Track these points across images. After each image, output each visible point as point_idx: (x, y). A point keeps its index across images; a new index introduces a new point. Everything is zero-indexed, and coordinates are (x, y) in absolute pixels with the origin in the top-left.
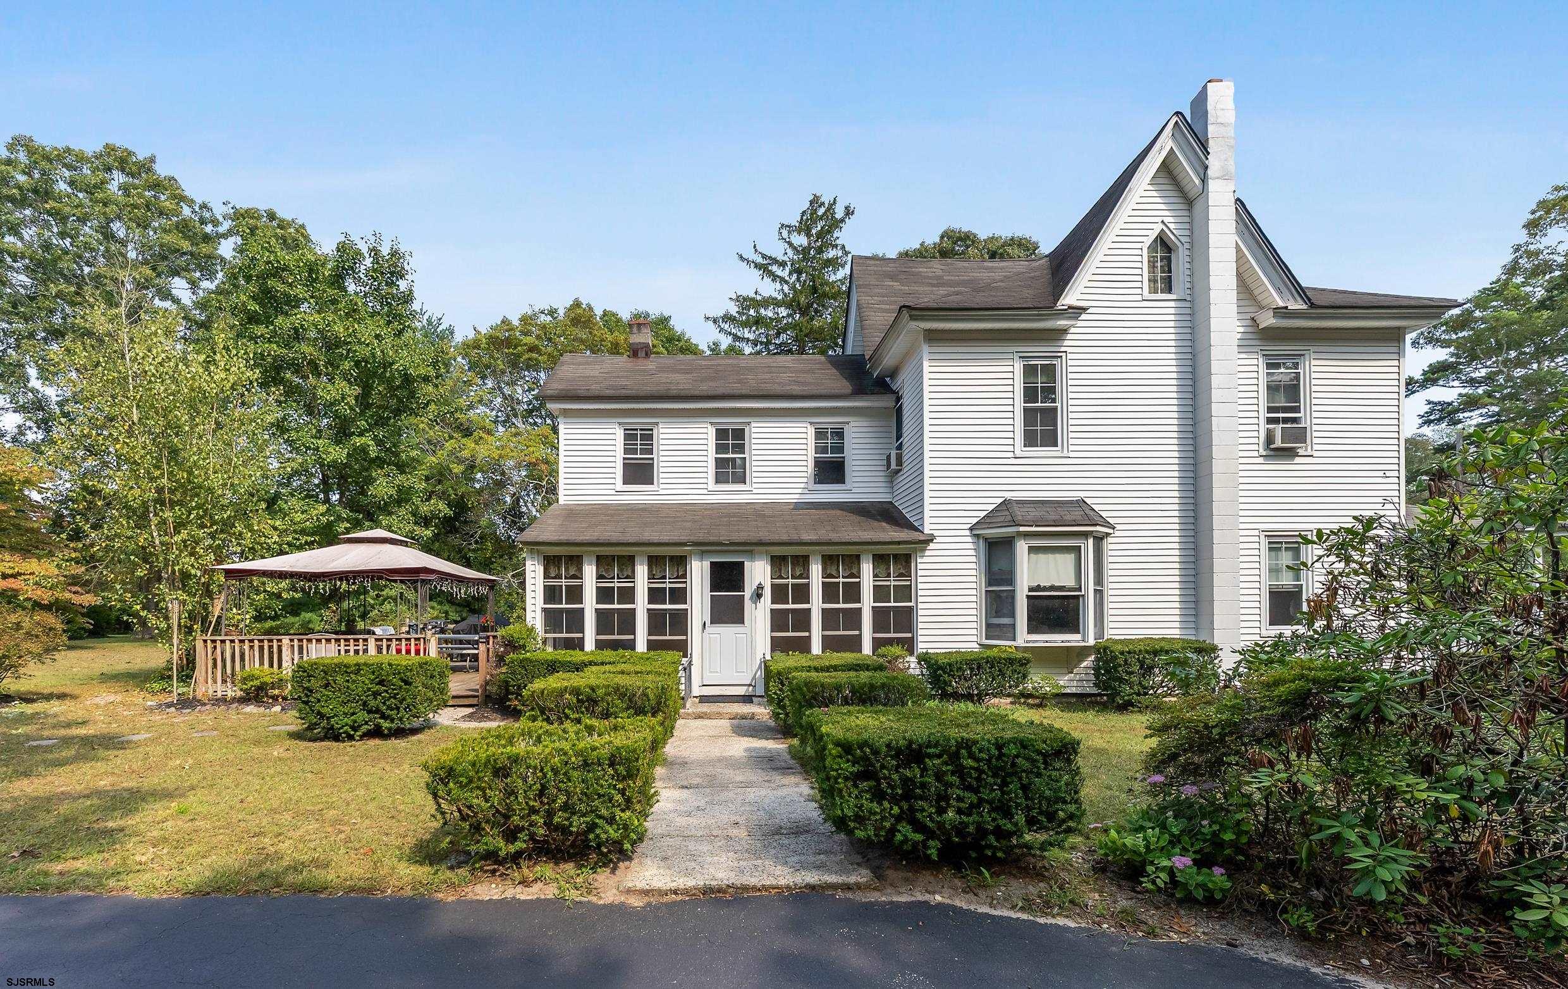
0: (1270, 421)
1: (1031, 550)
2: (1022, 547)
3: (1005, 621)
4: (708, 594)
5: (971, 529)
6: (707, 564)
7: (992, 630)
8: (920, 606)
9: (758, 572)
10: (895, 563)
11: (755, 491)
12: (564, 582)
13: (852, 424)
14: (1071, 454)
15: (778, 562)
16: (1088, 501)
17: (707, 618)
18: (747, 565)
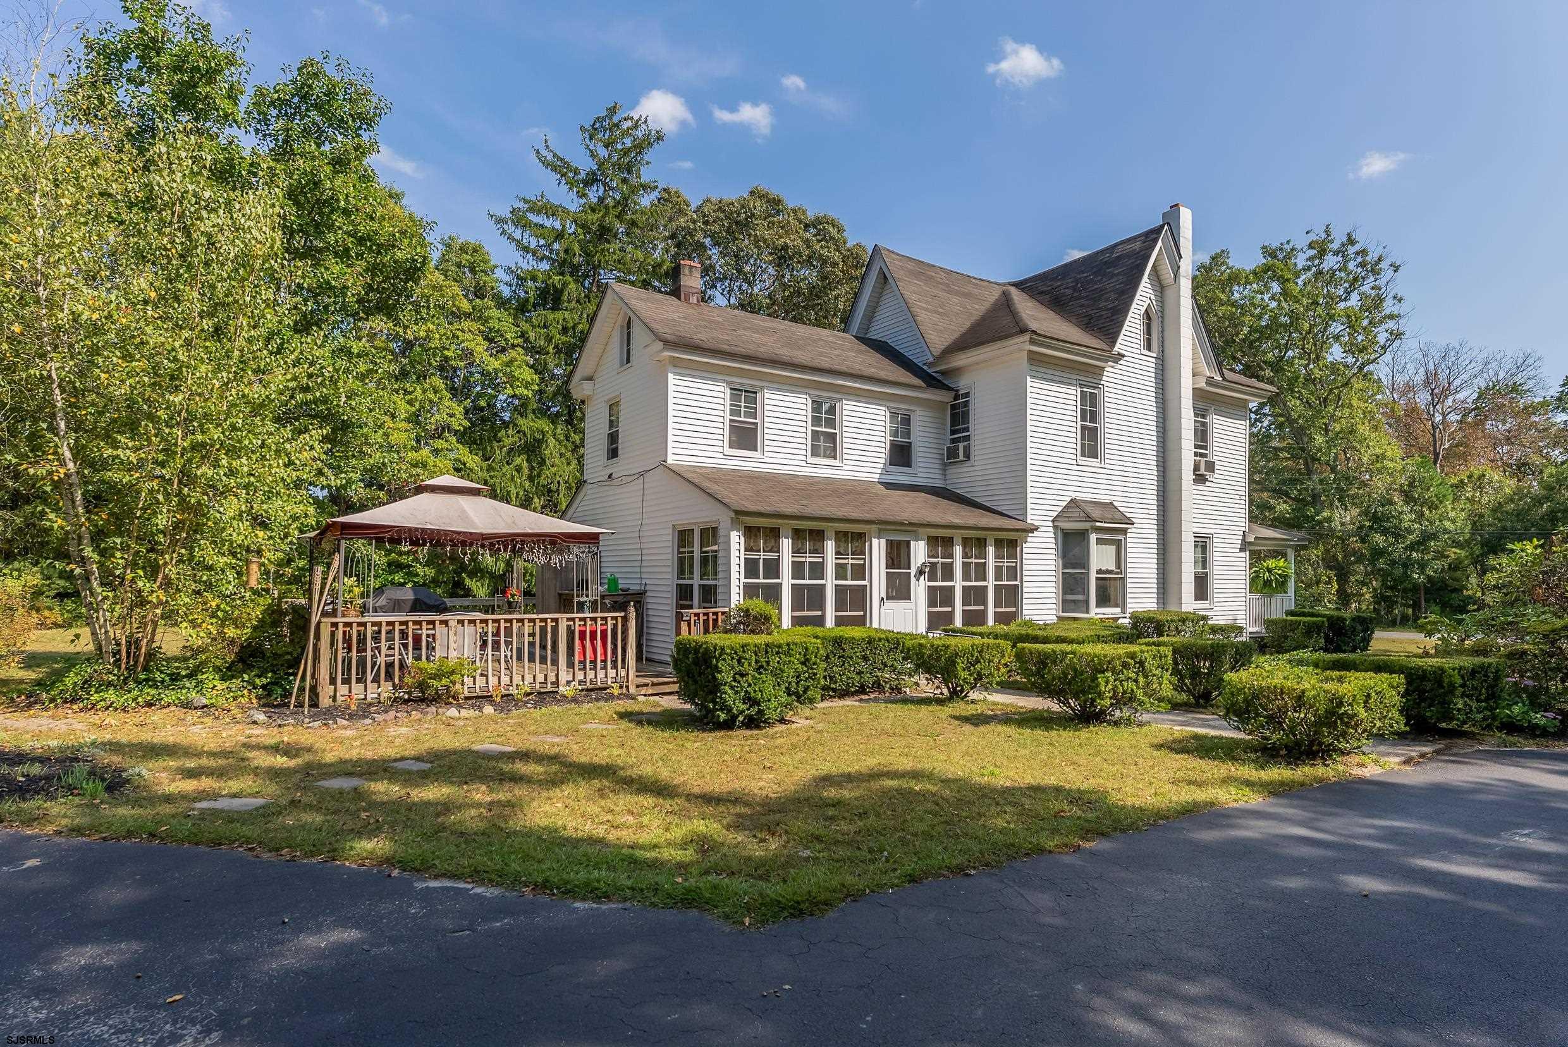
0: (1196, 454)
1: (1099, 541)
2: (1093, 537)
3: (1080, 597)
4: (884, 570)
5: (1053, 521)
6: (883, 541)
7: (1066, 605)
8: (1025, 584)
9: (919, 552)
10: (1008, 546)
11: (845, 467)
12: (762, 555)
13: (918, 413)
14: (1107, 466)
15: (932, 541)
16: (1116, 504)
17: (883, 595)
18: (913, 543)
